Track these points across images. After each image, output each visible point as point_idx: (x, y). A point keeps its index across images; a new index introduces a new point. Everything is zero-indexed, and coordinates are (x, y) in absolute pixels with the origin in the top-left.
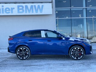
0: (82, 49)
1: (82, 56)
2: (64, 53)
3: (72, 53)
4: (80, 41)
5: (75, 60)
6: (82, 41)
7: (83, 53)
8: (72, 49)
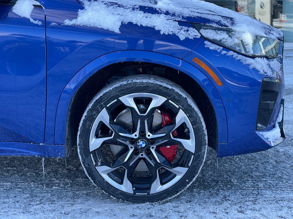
0: (188, 111)
1: (180, 172)
2: (26, 141)
3: (95, 143)
4: (173, 38)
5: (125, 197)
6: (193, 33)
7: (189, 144)
8: (96, 110)
